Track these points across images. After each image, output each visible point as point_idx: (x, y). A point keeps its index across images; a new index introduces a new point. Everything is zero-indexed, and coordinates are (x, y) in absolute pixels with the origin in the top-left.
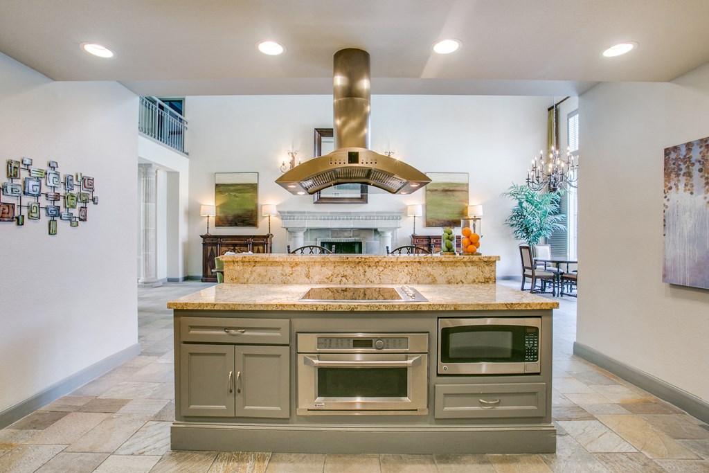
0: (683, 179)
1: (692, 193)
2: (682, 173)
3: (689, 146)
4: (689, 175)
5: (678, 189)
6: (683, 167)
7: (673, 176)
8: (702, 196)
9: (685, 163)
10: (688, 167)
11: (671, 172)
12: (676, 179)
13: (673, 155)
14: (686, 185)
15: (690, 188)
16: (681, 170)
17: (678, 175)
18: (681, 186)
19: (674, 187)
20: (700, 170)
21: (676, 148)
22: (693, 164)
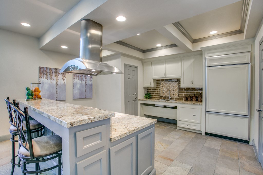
0: (45, 76)
1: (47, 79)
2: (45, 74)
3: (47, 68)
4: (47, 75)
5: (44, 78)
6: (45, 72)
7: (42, 74)
8: (50, 81)
9: (46, 72)
10: (46, 73)
11: (42, 73)
12: (43, 75)
13: (42, 69)
14: (46, 77)
15: (47, 78)
16: (45, 73)
17: (44, 74)
18: (45, 77)
19: (42, 77)
20: (49, 75)
21: (43, 68)
22: (48, 73)
